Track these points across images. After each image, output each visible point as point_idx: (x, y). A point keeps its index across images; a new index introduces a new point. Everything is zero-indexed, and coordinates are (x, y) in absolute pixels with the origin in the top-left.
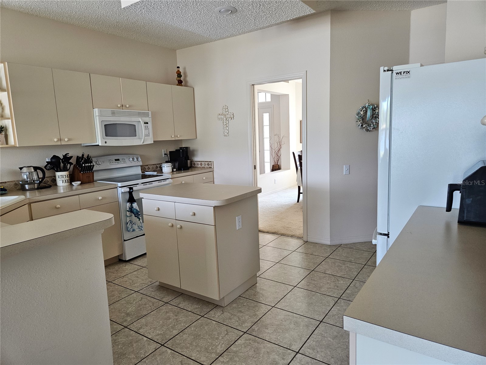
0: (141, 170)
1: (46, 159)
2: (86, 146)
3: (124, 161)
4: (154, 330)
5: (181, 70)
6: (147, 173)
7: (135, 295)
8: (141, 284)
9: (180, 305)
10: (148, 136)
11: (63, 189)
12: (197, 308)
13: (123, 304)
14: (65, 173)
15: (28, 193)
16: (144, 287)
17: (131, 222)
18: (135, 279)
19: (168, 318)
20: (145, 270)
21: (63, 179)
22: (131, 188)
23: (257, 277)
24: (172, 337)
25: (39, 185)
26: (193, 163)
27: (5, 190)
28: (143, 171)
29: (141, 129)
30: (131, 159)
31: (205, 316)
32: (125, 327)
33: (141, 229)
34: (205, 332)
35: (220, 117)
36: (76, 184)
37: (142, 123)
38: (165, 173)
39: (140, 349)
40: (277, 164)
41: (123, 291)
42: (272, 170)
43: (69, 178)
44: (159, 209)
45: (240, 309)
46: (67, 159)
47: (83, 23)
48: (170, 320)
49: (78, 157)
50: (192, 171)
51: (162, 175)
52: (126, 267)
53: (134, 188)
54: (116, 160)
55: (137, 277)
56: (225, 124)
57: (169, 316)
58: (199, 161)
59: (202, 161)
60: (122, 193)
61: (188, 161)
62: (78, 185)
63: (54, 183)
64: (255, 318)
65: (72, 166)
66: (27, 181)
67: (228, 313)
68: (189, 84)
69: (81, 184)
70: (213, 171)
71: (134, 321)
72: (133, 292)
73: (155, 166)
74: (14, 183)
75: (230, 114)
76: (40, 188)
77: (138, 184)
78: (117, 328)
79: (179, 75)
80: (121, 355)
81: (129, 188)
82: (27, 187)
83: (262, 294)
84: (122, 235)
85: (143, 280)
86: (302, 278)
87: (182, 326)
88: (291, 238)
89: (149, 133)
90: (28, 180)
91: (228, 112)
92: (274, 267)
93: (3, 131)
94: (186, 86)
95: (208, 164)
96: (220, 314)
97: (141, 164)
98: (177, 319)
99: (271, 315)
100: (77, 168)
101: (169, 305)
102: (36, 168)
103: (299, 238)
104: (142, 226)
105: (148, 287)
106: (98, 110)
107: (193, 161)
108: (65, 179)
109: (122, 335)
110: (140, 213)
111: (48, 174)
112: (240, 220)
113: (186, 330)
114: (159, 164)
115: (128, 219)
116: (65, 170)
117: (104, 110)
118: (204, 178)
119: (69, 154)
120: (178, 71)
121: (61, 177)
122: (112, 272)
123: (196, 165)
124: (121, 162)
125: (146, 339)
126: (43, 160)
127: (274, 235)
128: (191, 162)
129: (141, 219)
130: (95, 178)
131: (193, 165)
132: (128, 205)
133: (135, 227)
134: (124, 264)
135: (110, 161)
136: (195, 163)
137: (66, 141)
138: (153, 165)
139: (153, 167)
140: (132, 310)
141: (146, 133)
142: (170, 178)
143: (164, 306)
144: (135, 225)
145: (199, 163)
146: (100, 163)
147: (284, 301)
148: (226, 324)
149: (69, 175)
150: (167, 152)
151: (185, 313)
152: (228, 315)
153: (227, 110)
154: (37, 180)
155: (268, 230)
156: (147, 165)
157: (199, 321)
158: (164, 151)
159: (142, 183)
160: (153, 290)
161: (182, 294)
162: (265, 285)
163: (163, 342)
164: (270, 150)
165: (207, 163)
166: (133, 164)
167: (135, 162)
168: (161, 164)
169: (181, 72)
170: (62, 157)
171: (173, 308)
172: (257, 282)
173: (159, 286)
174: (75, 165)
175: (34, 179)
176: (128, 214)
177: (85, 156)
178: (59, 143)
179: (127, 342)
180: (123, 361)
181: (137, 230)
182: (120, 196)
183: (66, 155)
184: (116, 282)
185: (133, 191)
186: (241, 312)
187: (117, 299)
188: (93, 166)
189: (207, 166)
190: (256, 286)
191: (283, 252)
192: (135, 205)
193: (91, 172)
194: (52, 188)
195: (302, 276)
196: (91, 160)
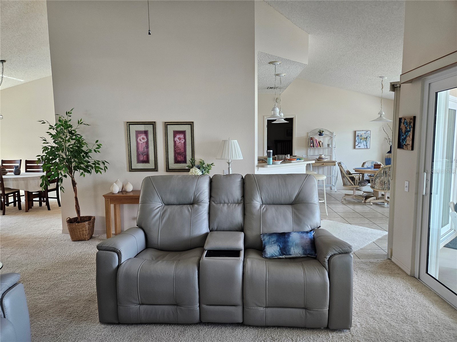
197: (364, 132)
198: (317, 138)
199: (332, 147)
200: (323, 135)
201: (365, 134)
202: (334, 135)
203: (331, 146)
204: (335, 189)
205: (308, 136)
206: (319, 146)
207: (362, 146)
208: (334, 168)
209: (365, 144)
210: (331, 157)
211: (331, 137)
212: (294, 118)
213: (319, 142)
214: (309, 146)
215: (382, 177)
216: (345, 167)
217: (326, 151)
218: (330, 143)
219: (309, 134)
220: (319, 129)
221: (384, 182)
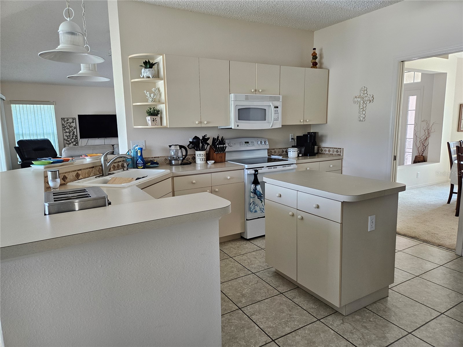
0: (268, 153)
1: (189, 139)
2: (221, 129)
3: (253, 143)
4: (267, 320)
5: (317, 51)
6: (273, 157)
7: (251, 276)
8: (258, 266)
9: (295, 300)
10: (277, 120)
11: (200, 166)
12: (313, 308)
13: (240, 283)
14: (203, 153)
15: (174, 168)
16: (261, 270)
17: (254, 203)
18: (253, 259)
19: (281, 311)
20: (263, 252)
21: (201, 158)
22: (256, 171)
23: (389, 289)
24: (284, 334)
25: (182, 161)
26: (320, 149)
27: (157, 163)
28: (269, 154)
29: (271, 114)
30: (259, 143)
31: (321, 320)
32: (239, 308)
33: (263, 212)
34: (321, 340)
35: (356, 100)
36: (210, 162)
37: (272, 107)
38: (291, 158)
39: (251, 337)
40: (422, 155)
41: (241, 270)
42: (414, 161)
43: (205, 157)
44: (280, 195)
45: (365, 324)
46: (205, 140)
47: (228, 13)
48: (284, 314)
49: (214, 138)
50: (318, 158)
51: (287, 160)
52: (247, 246)
53: (260, 171)
54: (246, 143)
55: (255, 258)
56: (361, 107)
57: (283, 309)
58: (327, 148)
59: (330, 148)
60: (248, 174)
61: (315, 146)
62: (212, 164)
63: (194, 160)
64: (385, 342)
65: (209, 146)
66: (174, 158)
67: (349, 325)
68: (324, 66)
69: (215, 163)
70: (342, 159)
71: (248, 305)
72: (250, 272)
73: (281, 150)
74: (165, 158)
75: (369, 96)
76: (183, 164)
77: (263, 167)
78: (232, 307)
79: (315, 57)
80: (233, 338)
81: (254, 170)
82: (173, 162)
83: (394, 312)
84: (245, 214)
85: (260, 262)
86: (453, 304)
87: (296, 325)
88: (437, 247)
89: (278, 117)
90: (175, 156)
91: (366, 95)
92: (412, 281)
93: (159, 114)
94: (321, 68)
95: (337, 152)
96: (340, 323)
97: (268, 147)
98: (290, 315)
99: (406, 343)
100: (213, 149)
101: (284, 296)
102: (181, 147)
103: (448, 249)
104: (263, 209)
105: (265, 271)
106: (234, 95)
107: (321, 147)
108: (202, 158)
109: (236, 316)
110: (262, 196)
111: (190, 152)
112: (374, 221)
113: (299, 331)
114: (286, 148)
115: (252, 200)
116: (203, 149)
117: (240, 95)
118: (331, 166)
119: (207, 135)
120: (314, 52)
121: (200, 155)
122: (234, 248)
123: (323, 152)
124: (250, 145)
125: (257, 328)
126: (186, 140)
127: (413, 240)
128: (319, 148)
129: (263, 201)
130: (227, 159)
131: (320, 151)
132: (253, 186)
133: (257, 209)
134: (245, 242)
135: (240, 143)
136: (322, 149)
137: (205, 124)
138: (280, 149)
139: (279, 151)
140: (248, 292)
141: (276, 117)
142: (295, 164)
143: (279, 296)
144: (258, 206)
145: (327, 149)
146: (232, 145)
147: (426, 329)
148: (346, 338)
149: (206, 154)
150: (295, 136)
151: (300, 310)
152: (350, 327)
153: (365, 92)
154: (181, 157)
155: (405, 233)
156: (274, 149)
157: (315, 325)
158: (291, 136)
159: (267, 167)
160: (269, 275)
161: (298, 287)
162: (399, 301)
163: (274, 337)
164: (414, 139)
165: (335, 150)
166: (261, 147)
167: (263, 145)
168: (288, 148)
169: (316, 54)
170: (201, 138)
171: (287, 301)
172: (389, 295)
173: (275, 273)
174: (211, 145)
175: (179, 156)
176: (252, 195)
177: (220, 138)
178: (199, 126)
179: (239, 325)
180: (233, 344)
181: (259, 212)
182: (246, 177)
183: (205, 136)
184: (236, 259)
185: (258, 173)
186: (365, 327)
187: (235, 276)
188: (226, 147)
189: (335, 153)
190: (387, 300)
191: (426, 264)
192: (259, 187)
193: (224, 152)
194: (191, 164)
195: (453, 301)
196: (224, 142)
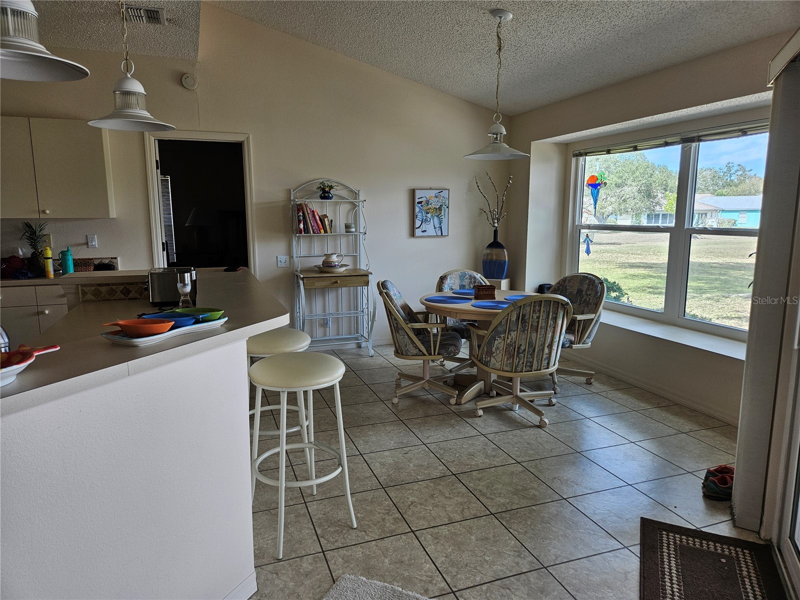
197: (433, 193)
198: (317, 206)
199: (356, 231)
200: (330, 198)
201: (436, 197)
202: (361, 198)
203: (353, 230)
204: (369, 347)
205: (290, 200)
206: (322, 231)
207: (430, 228)
208: (365, 291)
209: (437, 226)
210: (355, 259)
211: (354, 206)
212: (246, 142)
213: (320, 220)
214: (294, 229)
215: (513, 334)
216: (397, 293)
217: (343, 244)
218: (351, 221)
219: (292, 193)
220: (321, 181)
221: (519, 348)
